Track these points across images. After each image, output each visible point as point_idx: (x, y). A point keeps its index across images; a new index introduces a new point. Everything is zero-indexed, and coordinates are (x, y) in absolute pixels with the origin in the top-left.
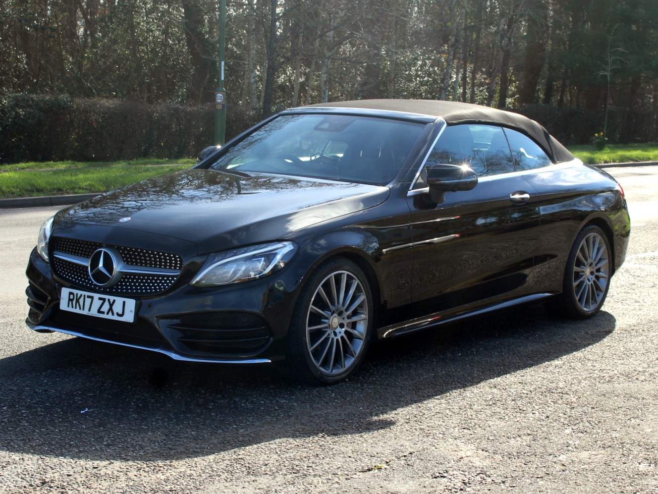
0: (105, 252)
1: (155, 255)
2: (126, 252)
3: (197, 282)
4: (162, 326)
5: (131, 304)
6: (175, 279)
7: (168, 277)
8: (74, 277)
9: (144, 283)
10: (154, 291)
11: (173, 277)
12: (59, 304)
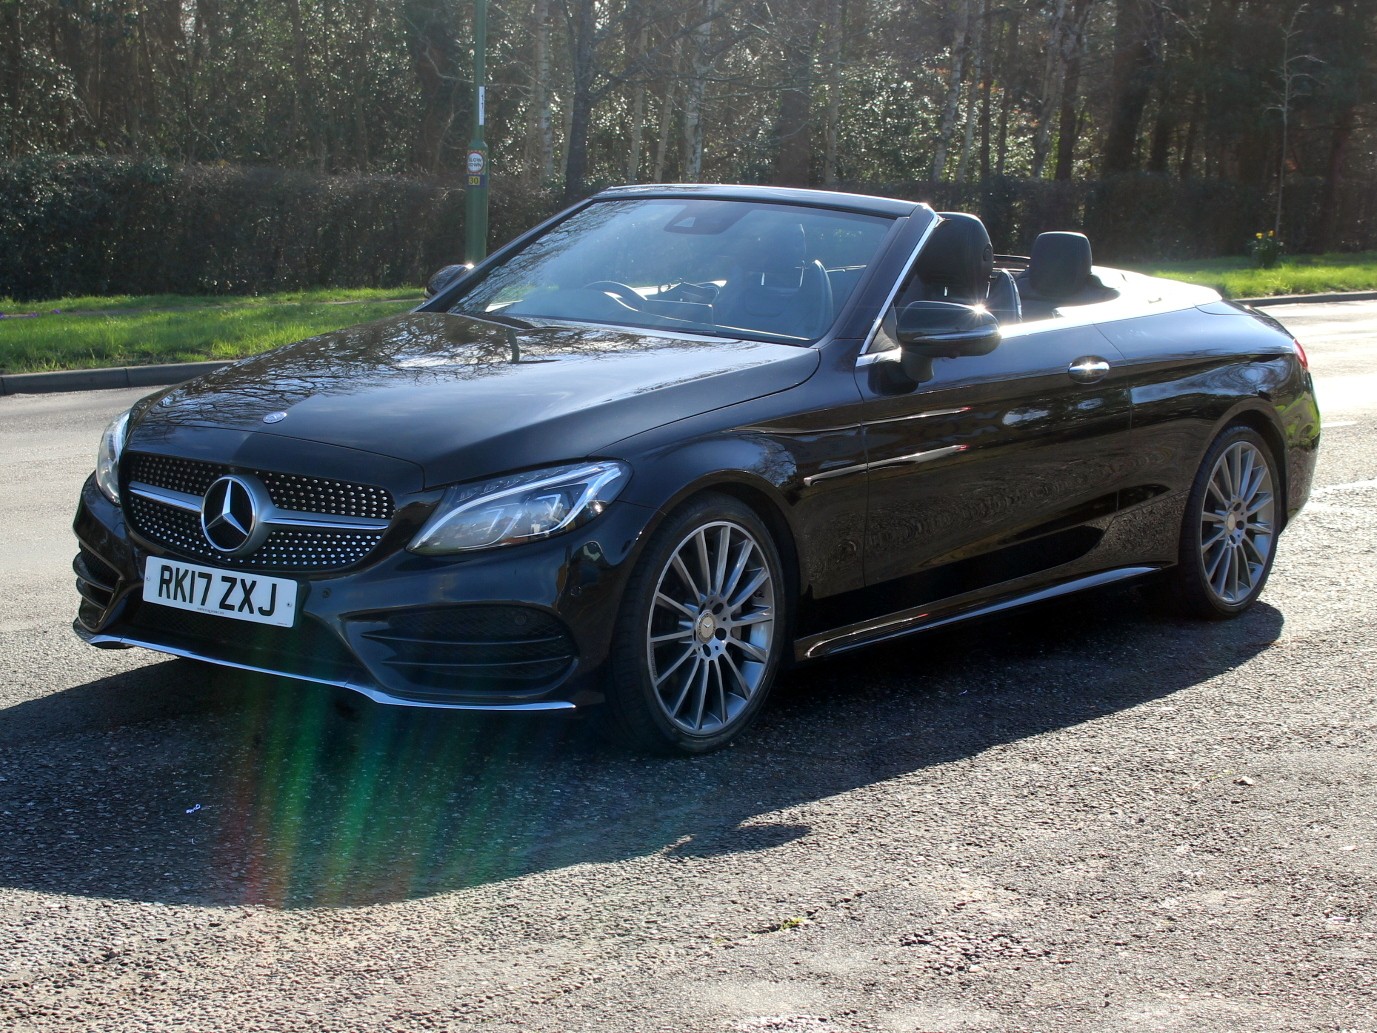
0: (233, 483)
1: (336, 489)
2: (278, 483)
3: (424, 545)
4: (351, 635)
5: (288, 589)
6: (378, 537)
7: (364, 533)
8: (172, 534)
9: (315, 547)
10: (334, 562)
11: (374, 534)
12: (140, 590)
